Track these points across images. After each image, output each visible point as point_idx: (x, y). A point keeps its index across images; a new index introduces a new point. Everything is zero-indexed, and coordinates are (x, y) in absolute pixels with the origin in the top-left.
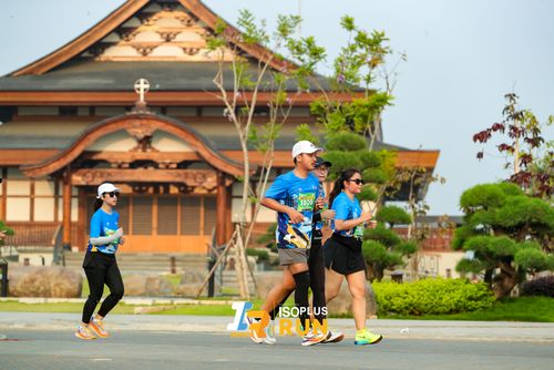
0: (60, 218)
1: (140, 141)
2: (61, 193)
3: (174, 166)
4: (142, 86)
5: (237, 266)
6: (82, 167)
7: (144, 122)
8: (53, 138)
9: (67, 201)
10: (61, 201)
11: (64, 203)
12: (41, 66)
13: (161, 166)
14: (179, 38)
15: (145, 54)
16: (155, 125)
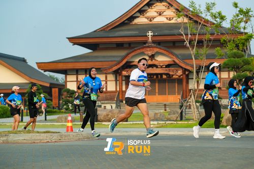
0: (118, 89)
1: (150, 57)
2: (118, 79)
3: (164, 66)
4: (150, 34)
5: (192, 107)
6: (127, 68)
7: (151, 49)
8: (114, 57)
9: (121, 82)
10: (118, 82)
11: (119, 83)
12: (108, 27)
13: (159, 67)
14: (164, 14)
15: (151, 21)
16: (156, 50)
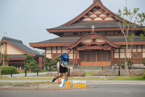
0: (75, 58)
1: (93, 40)
2: (75, 52)
3: (101, 45)
4: (93, 27)
6: (80, 46)
7: (94, 35)
8: (72, 40)
9: (76, 54)
10: (75, 54)
12: (69, 23)
13: (98, 45)
14: (101, 16)
15: (93, 20)
16: (96, 36)
